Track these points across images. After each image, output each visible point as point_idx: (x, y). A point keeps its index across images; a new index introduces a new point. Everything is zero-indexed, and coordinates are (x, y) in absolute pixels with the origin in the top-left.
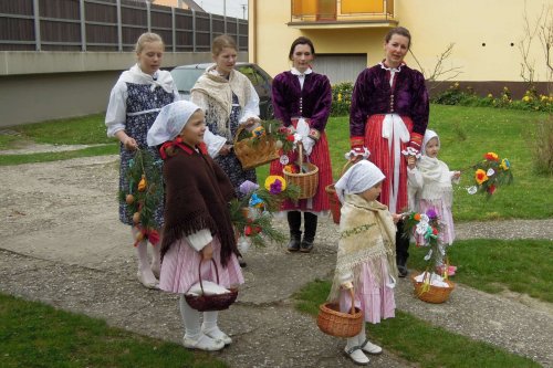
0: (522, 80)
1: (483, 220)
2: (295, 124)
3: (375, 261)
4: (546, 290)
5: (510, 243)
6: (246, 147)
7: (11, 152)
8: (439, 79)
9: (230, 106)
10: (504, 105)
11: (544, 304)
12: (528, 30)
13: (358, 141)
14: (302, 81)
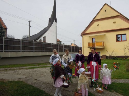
0: (124, 55)
1: (114, 79)
2: (79, 62)
3: (84, 85)
4: (122, 93)
5: (117, 83)
6: (70, 66)
7: (46, 66)
8: (112, 55)
9: (68, 59)
10: (124, 60)
11: (121, 95)
12: (125, 47)
13: (88, 65)
14: (80, 56)
